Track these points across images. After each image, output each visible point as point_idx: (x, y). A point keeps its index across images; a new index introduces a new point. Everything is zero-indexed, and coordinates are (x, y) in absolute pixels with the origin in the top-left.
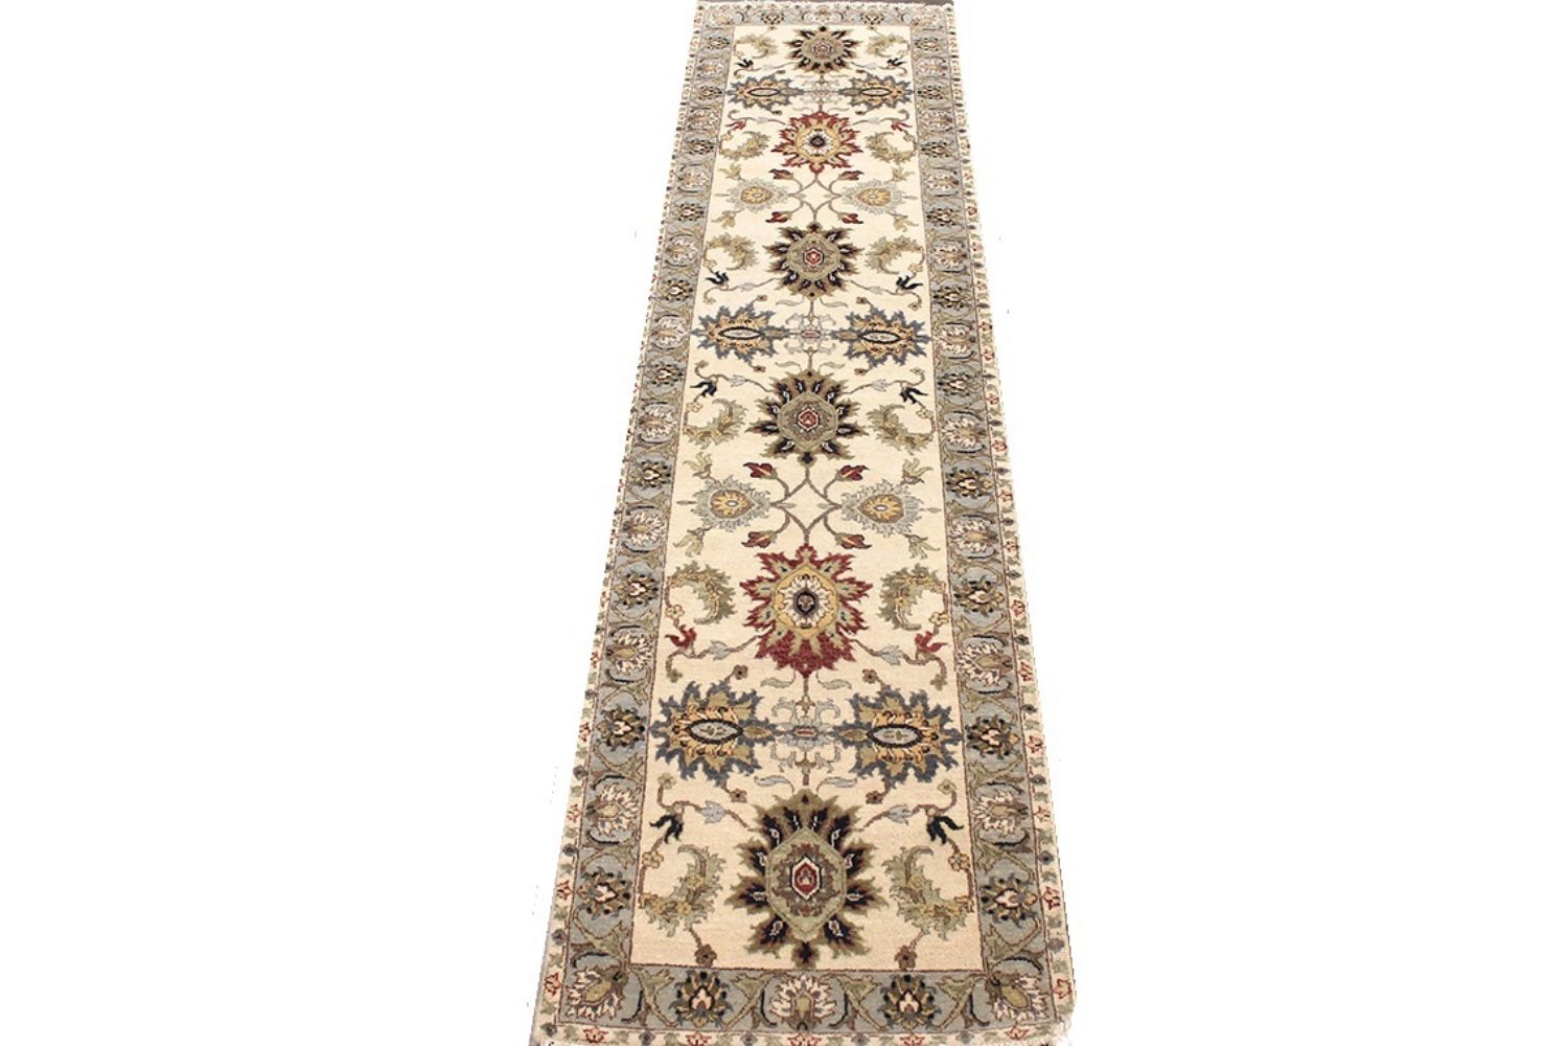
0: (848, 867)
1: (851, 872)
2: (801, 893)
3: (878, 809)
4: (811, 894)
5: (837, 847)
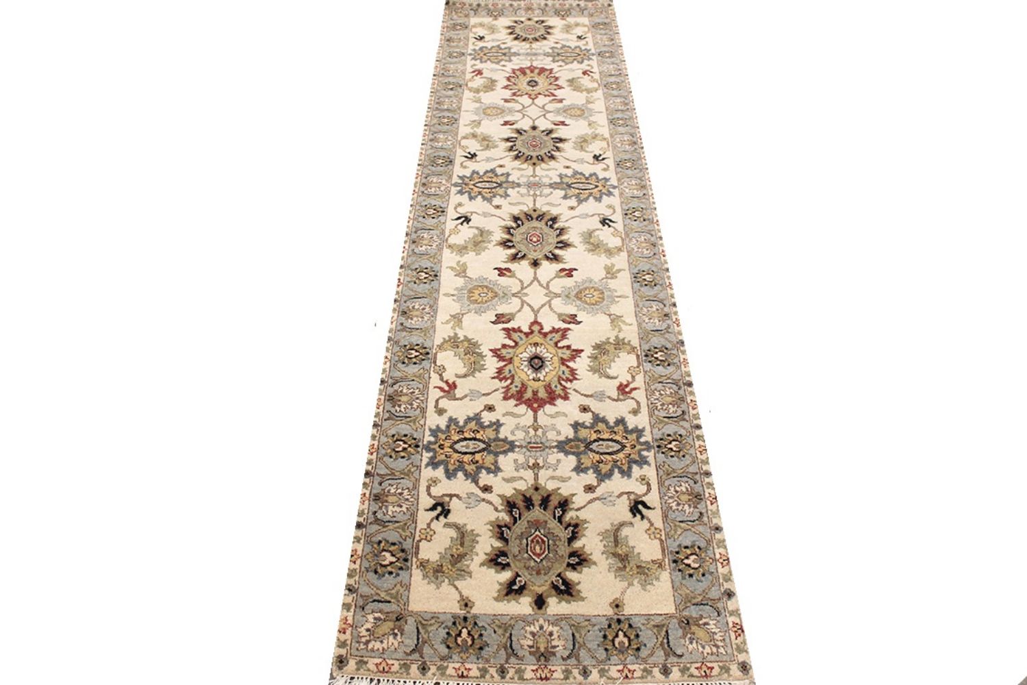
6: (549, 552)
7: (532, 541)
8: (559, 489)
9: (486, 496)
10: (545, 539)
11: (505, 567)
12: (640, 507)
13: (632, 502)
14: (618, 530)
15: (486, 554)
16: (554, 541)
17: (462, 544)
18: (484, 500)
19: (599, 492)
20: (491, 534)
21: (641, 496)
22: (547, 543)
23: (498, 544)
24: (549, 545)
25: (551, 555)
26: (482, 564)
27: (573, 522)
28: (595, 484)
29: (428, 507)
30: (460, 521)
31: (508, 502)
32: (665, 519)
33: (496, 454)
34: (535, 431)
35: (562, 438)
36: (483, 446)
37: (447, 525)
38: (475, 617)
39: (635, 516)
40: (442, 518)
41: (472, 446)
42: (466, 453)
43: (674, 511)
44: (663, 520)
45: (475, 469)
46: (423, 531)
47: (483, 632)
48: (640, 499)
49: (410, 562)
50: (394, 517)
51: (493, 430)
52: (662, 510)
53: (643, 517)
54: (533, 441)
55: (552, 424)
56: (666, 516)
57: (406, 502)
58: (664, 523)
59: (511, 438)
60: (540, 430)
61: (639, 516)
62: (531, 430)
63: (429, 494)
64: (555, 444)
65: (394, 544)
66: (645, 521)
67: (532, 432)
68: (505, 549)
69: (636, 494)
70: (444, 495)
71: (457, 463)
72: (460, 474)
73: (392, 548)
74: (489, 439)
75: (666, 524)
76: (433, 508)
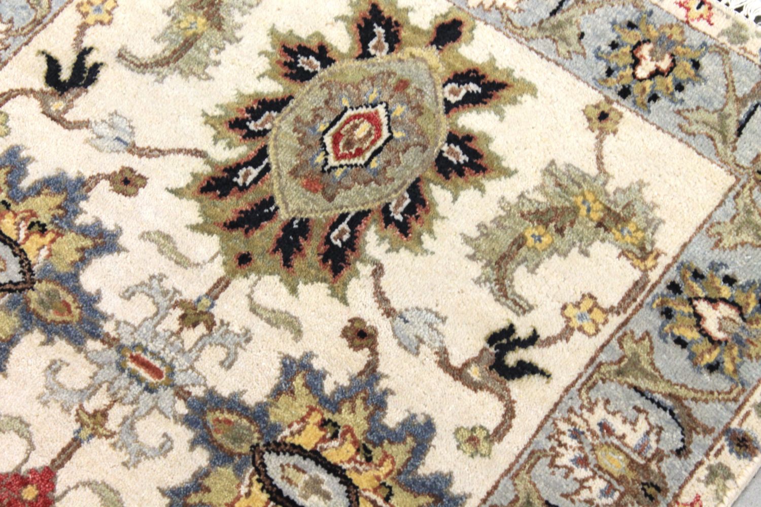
0: (274, 114)
1: (277, 105)
2: (384, 121)
3: (139, 165)
4: (370, 110)
5: (263, 153)
6: (346, 109)
7: (360, 152)
8: (195, 228)
9: (373, 317)
10: (328, 140)
11: (462, 140)
12: (65, 75)
13: (69, 96)
14: (160, 63)
15: (482, 189)
16: (312, 125)
17: (519, 242)
18: (389, 313)
19: (115, 162)
20: (437, 226)
21: (40, 96)
22: (332, 130)
23: (439, 194)
24: (332, 124)
25: (346, 103)
26: (508, 173)
27: (235, 136)
28: (104, 185)
29: (536, 379)
30: (484, 295)
31: (336, 270)
32: (45, 21)
33: (258, 415)
34: (104, 414)
35: (62, 348)
36: (273, 463)
37: (522, 307)
38: (600, 84)
39: (96, 67)
40: (522, 332)
41: (302, 479)
42: (333, 469)
43: (11, 21)
44: (52, 21)
45: (345, 409)
46: (589, 328)
47: (605, 48)
48: (50, 89)
49: (669, 277)
50: (638, 410)
51: (208, 490)
52: (30, 39)
53: (84, 53)
54: (136, 389)
55: (45, 403)
56: (37, 22)
57: (582, 427)
58: (55, 16)
59: (183, 435)
60: (90, 406)
61: (90, 61)
62: (113, 424)
63: (510, 413)
64: (93, 345)
65: (680, 342)
66: (87, 43)
67: (116, 415)
68: (430, 174)
69: (44, 104)
70: (476, 387)
71: (377, 453)
72: (393, 417)
73: (691, 335)
74: (239, 471)
75: (55, 9)
76: (526, 369)
